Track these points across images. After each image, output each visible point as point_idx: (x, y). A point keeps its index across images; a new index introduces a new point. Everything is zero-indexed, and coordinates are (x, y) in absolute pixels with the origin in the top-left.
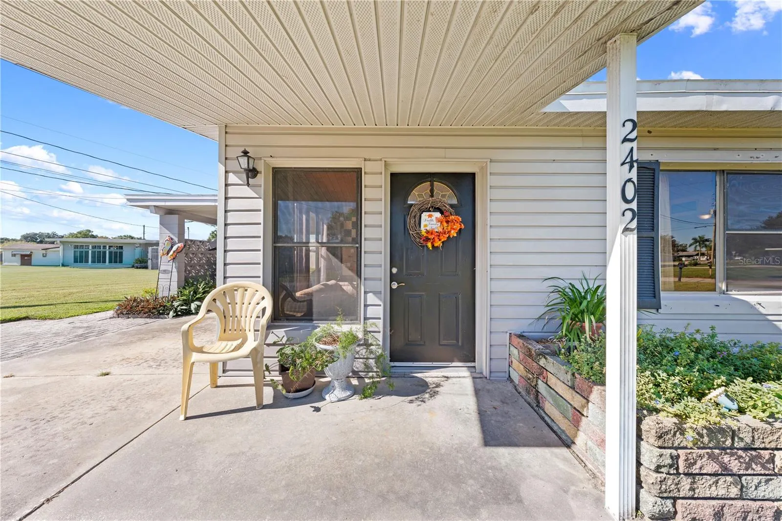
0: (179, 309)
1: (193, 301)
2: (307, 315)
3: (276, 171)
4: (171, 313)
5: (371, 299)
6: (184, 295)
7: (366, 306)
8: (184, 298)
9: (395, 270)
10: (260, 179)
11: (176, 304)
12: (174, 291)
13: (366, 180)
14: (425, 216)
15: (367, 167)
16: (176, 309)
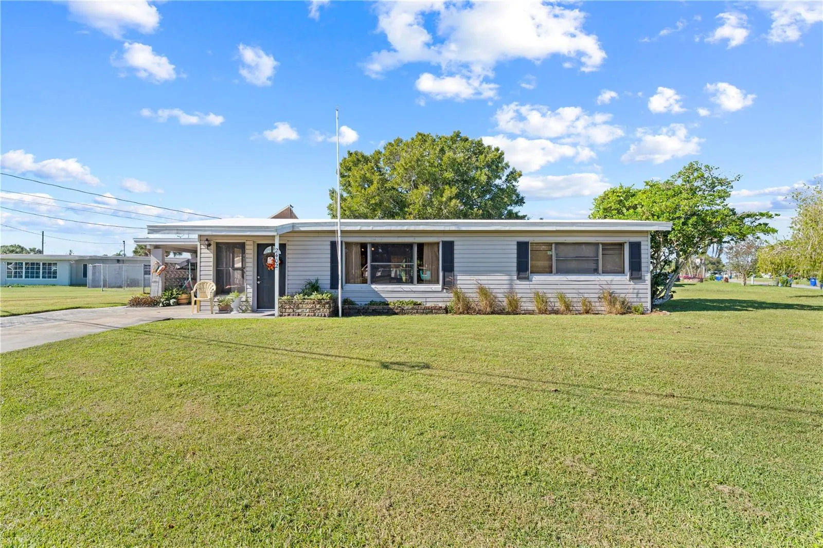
0: (164, 302)
1: (171, 299)
2: (228, 292)
3: (217, 244)
4: (161, 305)
5: (248, 287)
6: (166, 295)
7: (247, 289)
8: (166, 297)
9: (259, 277)
10: (212, 247)
11: (162, 300)
12: (160, 294)
13: (247, 247)
14: (269, 258)
15: (247, 243)
16: (163, 303)
